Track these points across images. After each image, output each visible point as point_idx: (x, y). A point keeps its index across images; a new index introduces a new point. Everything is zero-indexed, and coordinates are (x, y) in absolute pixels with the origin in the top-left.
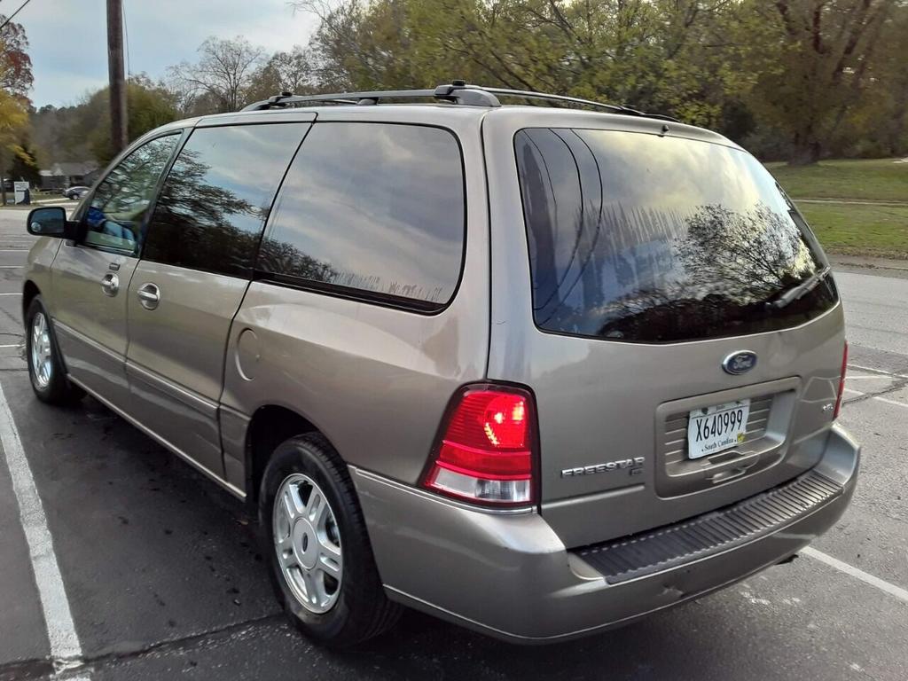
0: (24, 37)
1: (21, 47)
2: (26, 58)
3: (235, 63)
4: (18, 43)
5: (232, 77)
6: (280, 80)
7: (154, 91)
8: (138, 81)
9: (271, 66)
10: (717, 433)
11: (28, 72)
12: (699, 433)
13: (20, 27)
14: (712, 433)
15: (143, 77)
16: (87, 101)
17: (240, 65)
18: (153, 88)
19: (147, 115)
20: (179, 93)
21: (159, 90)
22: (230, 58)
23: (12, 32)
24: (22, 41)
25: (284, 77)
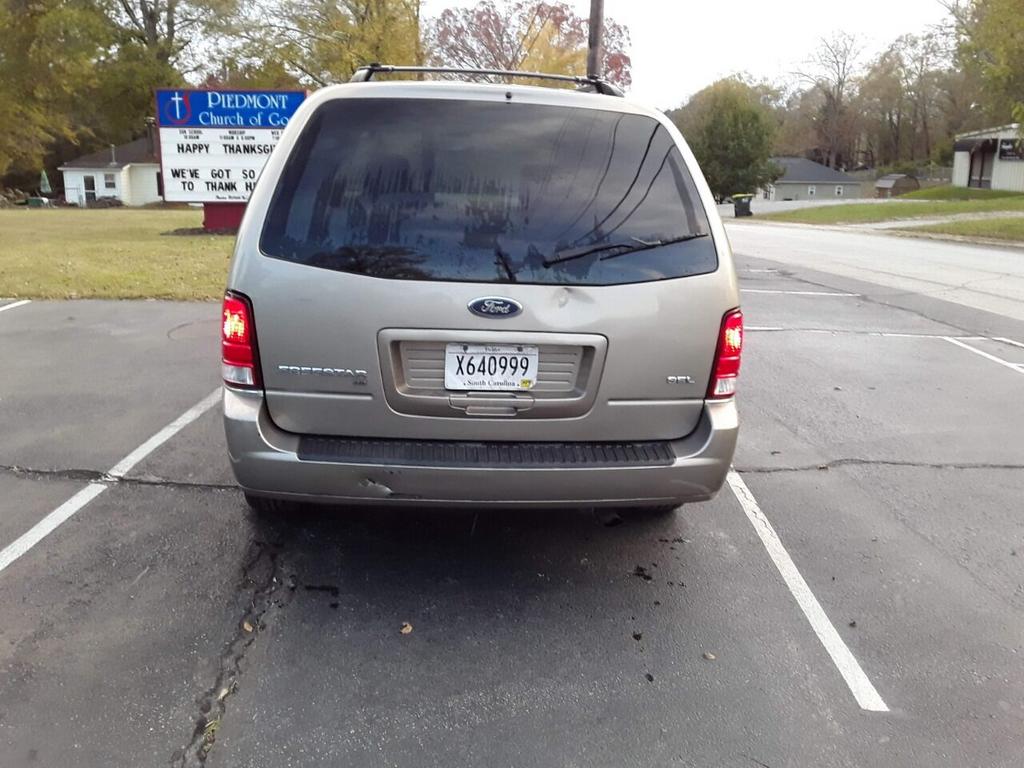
0: (629, 39)
1: (624, 49)
2: (627, 60)
3: (846, 49)
4: (621, 45)
5: (841, 66)
6: (903, 66)
7: (756, 88)
8: (740, 78)
9: (892, 50)
10: (487, 372)
11: (628, 74)
12: (460, 368)
13: (626, 28)
14: (479, 370)
15: (746, 73)
16: (686, 102)
17: (852, 52)
18: (755, 84)
19: (731, 114)
20: (781, 89)
21: (761, 86)
22: (841, 43)
23: (617, 33)
24: (626, 43)
25: (907, 62)
